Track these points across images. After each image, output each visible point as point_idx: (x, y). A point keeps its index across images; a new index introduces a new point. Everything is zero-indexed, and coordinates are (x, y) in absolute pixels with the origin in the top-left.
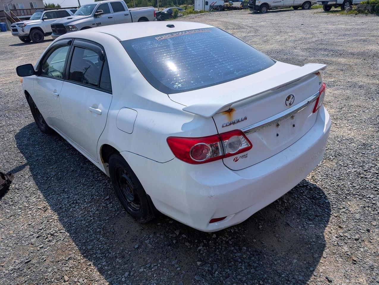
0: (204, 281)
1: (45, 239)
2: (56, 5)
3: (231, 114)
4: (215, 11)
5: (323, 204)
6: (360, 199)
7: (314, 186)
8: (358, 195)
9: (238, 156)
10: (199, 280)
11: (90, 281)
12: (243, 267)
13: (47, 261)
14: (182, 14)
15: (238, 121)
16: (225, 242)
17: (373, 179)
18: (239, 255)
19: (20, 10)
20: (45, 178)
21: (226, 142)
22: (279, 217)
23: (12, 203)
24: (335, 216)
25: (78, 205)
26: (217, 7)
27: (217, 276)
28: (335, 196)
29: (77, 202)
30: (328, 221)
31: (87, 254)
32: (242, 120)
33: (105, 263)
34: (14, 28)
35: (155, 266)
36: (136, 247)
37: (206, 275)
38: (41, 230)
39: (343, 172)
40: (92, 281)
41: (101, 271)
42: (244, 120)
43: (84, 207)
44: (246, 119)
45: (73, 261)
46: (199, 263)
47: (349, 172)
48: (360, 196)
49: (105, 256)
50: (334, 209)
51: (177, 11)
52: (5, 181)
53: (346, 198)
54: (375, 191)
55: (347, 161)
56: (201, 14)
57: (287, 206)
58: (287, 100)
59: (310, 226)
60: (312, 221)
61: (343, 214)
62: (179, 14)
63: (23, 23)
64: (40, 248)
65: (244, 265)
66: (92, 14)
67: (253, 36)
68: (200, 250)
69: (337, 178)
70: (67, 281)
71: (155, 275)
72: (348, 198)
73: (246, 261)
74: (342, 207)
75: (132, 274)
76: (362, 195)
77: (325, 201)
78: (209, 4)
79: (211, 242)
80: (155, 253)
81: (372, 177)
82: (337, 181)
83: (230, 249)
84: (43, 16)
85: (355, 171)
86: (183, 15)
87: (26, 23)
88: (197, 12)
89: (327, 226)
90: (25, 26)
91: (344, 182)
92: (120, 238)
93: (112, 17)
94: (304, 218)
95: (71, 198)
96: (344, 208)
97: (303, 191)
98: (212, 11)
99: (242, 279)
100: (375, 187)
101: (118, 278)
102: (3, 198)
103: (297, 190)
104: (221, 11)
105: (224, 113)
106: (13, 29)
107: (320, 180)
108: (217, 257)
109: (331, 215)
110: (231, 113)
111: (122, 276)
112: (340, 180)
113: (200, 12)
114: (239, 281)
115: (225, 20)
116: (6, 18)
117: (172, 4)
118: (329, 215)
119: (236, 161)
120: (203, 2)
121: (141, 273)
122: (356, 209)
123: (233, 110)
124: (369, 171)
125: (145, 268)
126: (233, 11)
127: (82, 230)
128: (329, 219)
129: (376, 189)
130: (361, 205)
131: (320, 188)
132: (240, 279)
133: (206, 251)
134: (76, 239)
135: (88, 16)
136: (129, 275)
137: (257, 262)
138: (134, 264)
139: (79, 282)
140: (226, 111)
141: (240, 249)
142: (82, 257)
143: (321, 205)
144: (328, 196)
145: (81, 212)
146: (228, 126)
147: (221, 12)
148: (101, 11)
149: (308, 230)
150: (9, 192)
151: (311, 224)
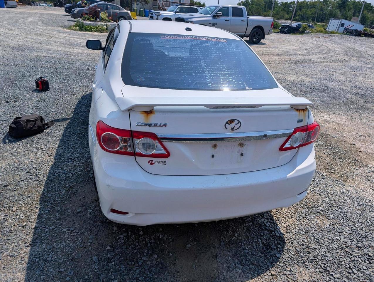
0: (97, 264)
1: (30, 176)
2: (202, 3)
3: (149, 116)
4: (348, 35)
5: (271, 256)
6: (320, 272)
7: (281, 235)
8: (321, 267)
9: (155, 160)
10: (94, 261)
11: (26, 219)
12: (137, 271)
13: (16, 191)
14: (310, 31)
15: (155, 125)
16: (144, 242)
17: (359, 260)
18: (144, 260)
19: (170, 2)
20: (71, 133)
21: (138, 141)
22: (215, 246)
23: (36, 142)
24: (272, 274)
25: (73, 162)
26: (352, 31)
27: (110, 266)
28: (293, 255)
29: (74, 159)
30: (260, 274)
31: (44, 199)
32: (160, 126)
33: (48, 212)
34: (152, 15)
35: (76, 232)
36: (78, 211)
37: (103, 260)
38: (34, 168)
39: (329, 237)
40: (28, 220)
41: (40, 216)
42: (163, 126)
43: (76, 165)
44: (165, 125)
45: (30, 200)
46: (108, 248)
47: (337, 239)
48: (322, 269)
49: (52, 207)
50: (278, 267)
51: (306, 27)
52: (41, 124)
53: (305, 263)
54: (347, 273)
55: (346, 227)
56: (331, 35)
57: (233, 241)
58: (227, 123)
59: (237, 269)
60: (243, 266)
61: (283, 276)
62: (307, 31)
63: (159, 13)
64: (21, 180)
65: (140, 269)
66: (212, 15)
67: (368, 68)
68: (119, 238)
69: (315, 239)
70: (13, 212)
71: (69, 239)
72: (306, 264)
73: (144, 267)
74: (289, 270)
75: (55, 229)
76: (325, 269)
77: (276, 255)
78: (345, 26)
79: (134, 236)
80: (86, 223)
81: (360, 256)
82: (311, 242)
83: (143, 251)
84: (177, 10)
85: (345, 242)
86: (311, 33)
87: (162, 13)
88: (327, 32)
89: (253, 279)
90: (160, 15)
91: (319, 247)
92: (75, 199)
93: (229, 21)
94: (238, 260)
95: (73, 155)
96: (291, 271)
97: (264, 235)
98: (345, 34)
99: (126, 280)
100: (351, 268)
101: (44, 227)
102: (34, 136)
103: (259, 230)
104: (355, 35)
105: (143, 112)
106: (150, 16)
107: (295, 232)
108: (126, 251)
109: (269, 270)
110: (149, 114)
111: (49, 227)
112: (317, 242)
113: (332, 33)
114: (122, 280)
115: (349, 45)
116: (157, 7)
117: (310, 20)
118: (267, 269)
119: (151, 164)
120: (338, 23)
121: (62, 232)
122: (303, 279)
123: (152, 113)
124: (363, 250)
125: (68, 231)
126: (370, 38)
127: (57, 181)
128: (262, 274)
129: (350, 271)
130: (314, 279)
131: (284, 240)
132: (125, 279)
133: (123, 241)
134: (48, 185)
135: (207, 16)
136: (53, 229)
137: (154, 274)
138: (64, 223)
139: (19, 216)
140: (145, 112)
141: (151, 255)
142: (38, 200)
143: (268, 256)
144: (286, 251)
145: (70, 168)
146: (143, 126)
147: (354, 37)
148: (221, 14)
149: (230, 273)
150: (42, 134)
151: (239, 268)
